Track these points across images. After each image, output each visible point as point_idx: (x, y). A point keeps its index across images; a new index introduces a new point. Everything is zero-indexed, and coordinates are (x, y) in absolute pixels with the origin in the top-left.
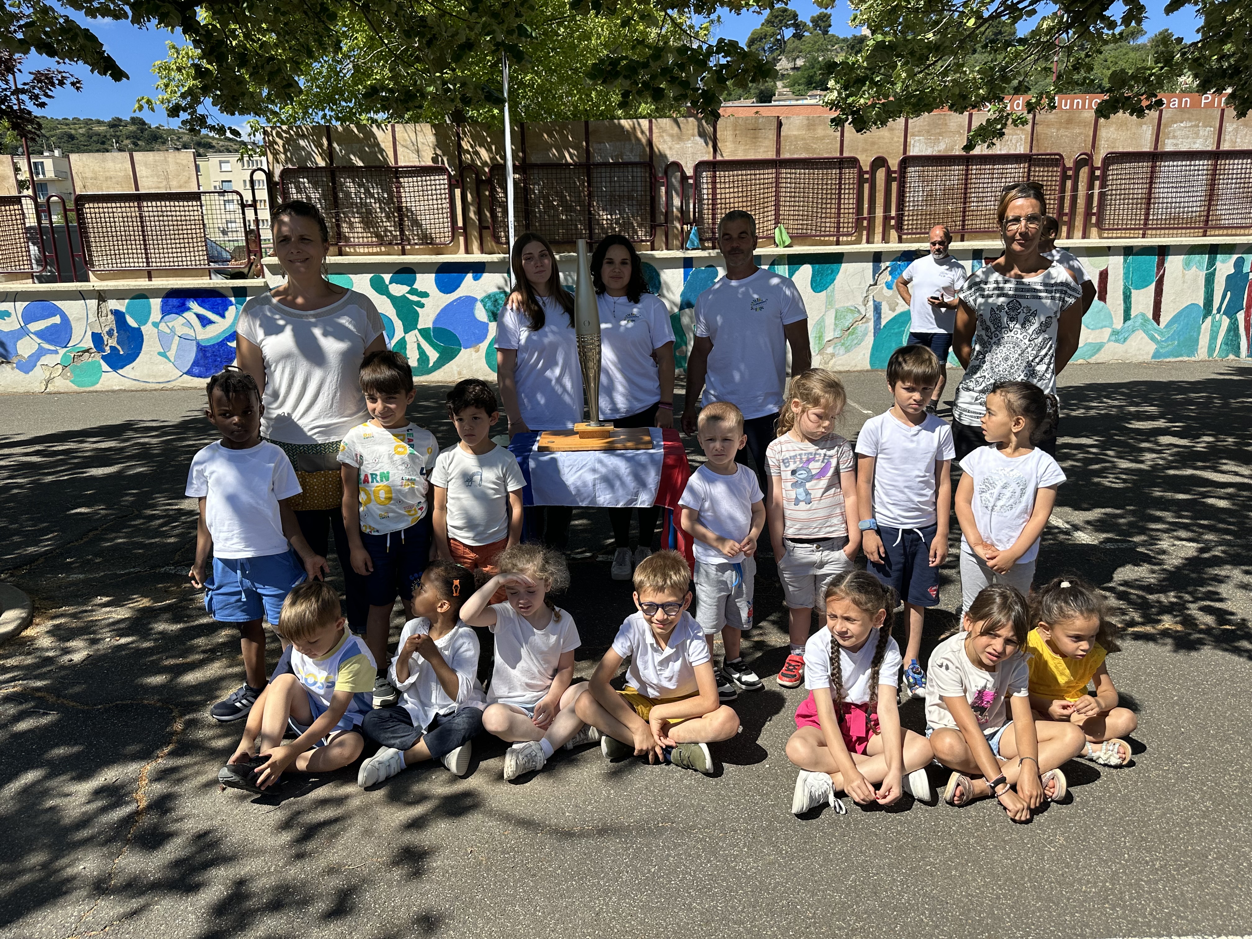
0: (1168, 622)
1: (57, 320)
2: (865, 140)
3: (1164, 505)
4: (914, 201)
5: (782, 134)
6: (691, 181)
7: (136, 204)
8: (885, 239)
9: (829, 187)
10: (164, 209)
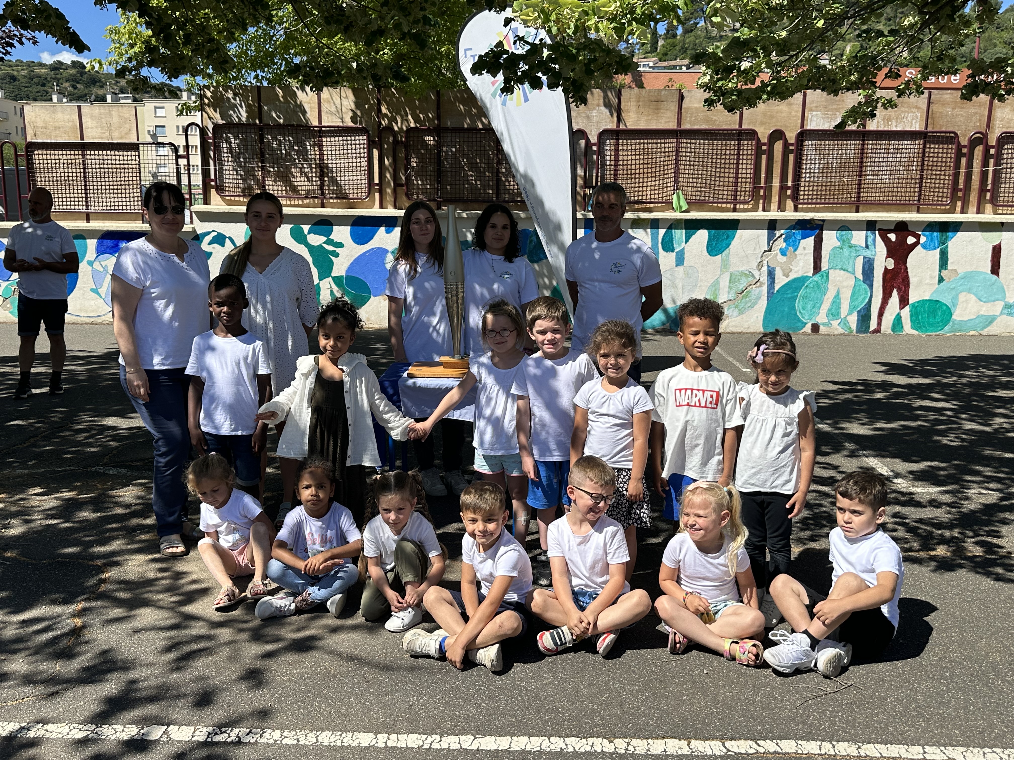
2: (764, 114)
3: (988, 461)
4: (810, 173)
5: (684, 106)
6: (595, 148)
7: (80, 152)
8: (781, 208)
9: (728, 157)
10: (105, 157)
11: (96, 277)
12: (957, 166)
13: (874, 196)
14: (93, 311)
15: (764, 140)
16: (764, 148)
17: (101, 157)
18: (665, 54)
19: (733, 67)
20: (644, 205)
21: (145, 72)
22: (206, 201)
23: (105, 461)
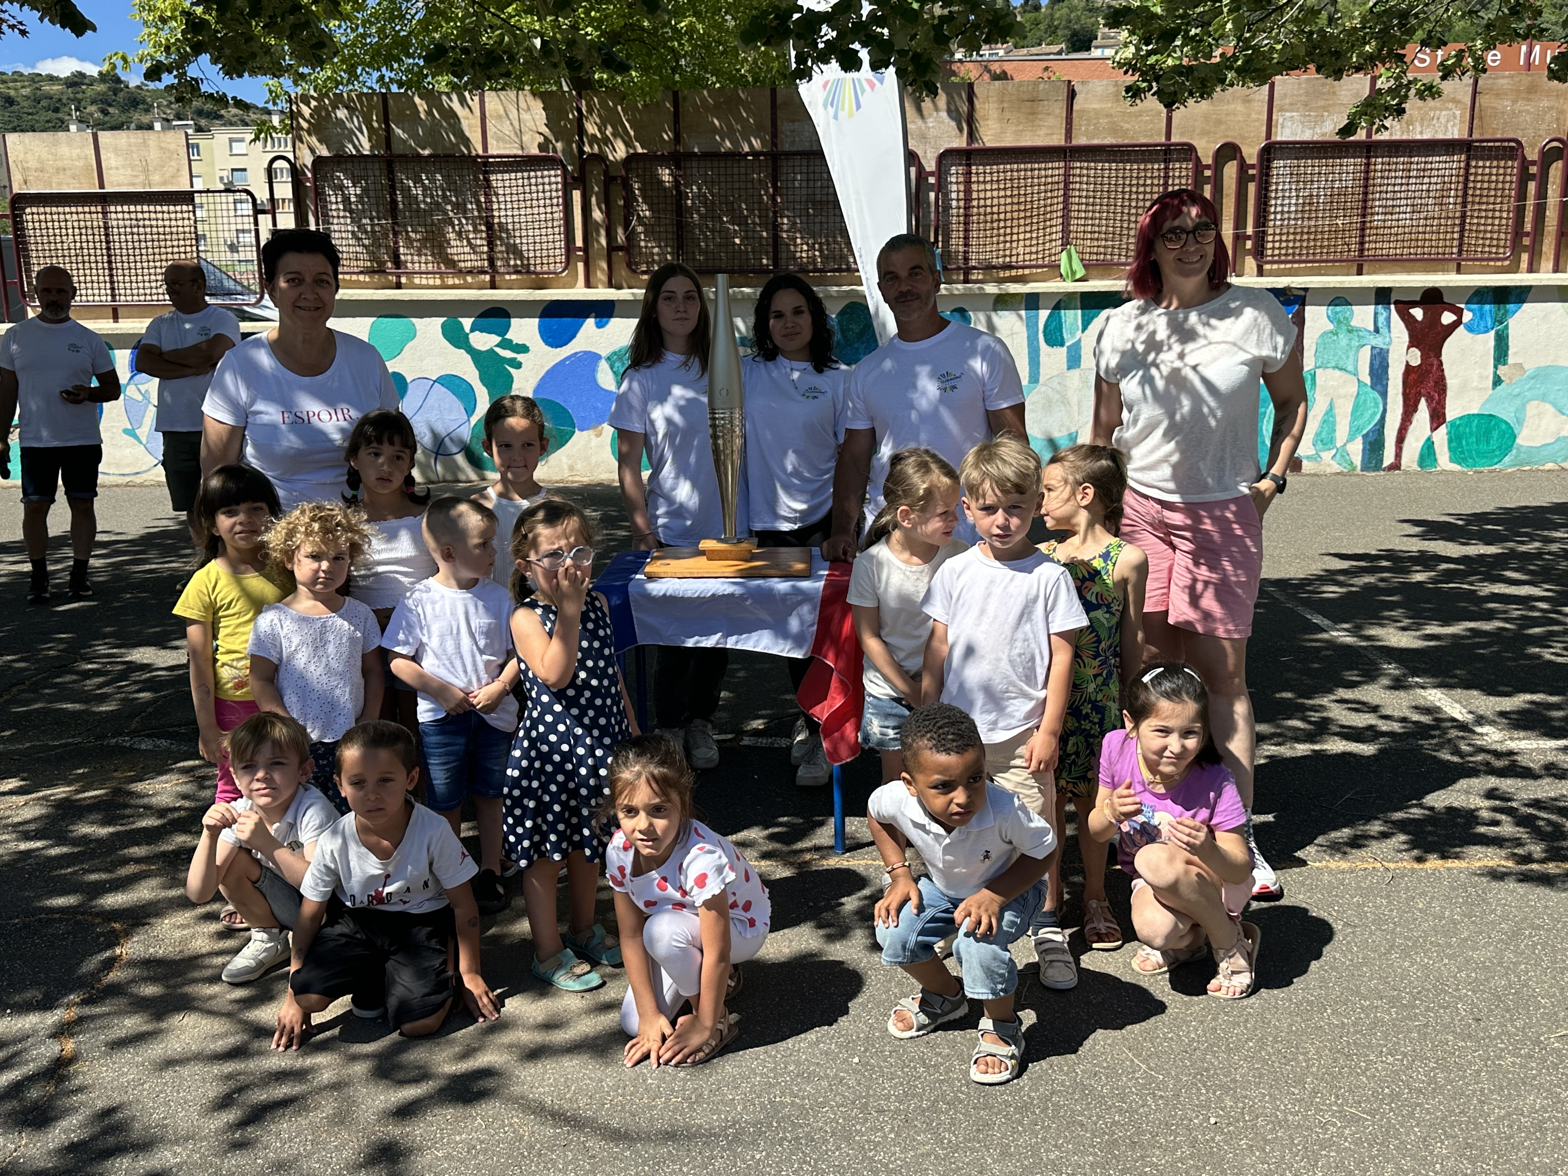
2: (1206, 118)
4: (1282, 212)
5: (1075, 107)
6: (932, 180)
7: (99, 209)
9: (1148, 189)
10: (140, 216)
11: (132, 409)
12: (1522, 195)
13: (1387, 248)
14: (128, 465)
15: (1207, 160)
16: (1208, 173)
17: (133, 216)
20: (1014, 273)
21: (192, 71)
23: (132, 726)
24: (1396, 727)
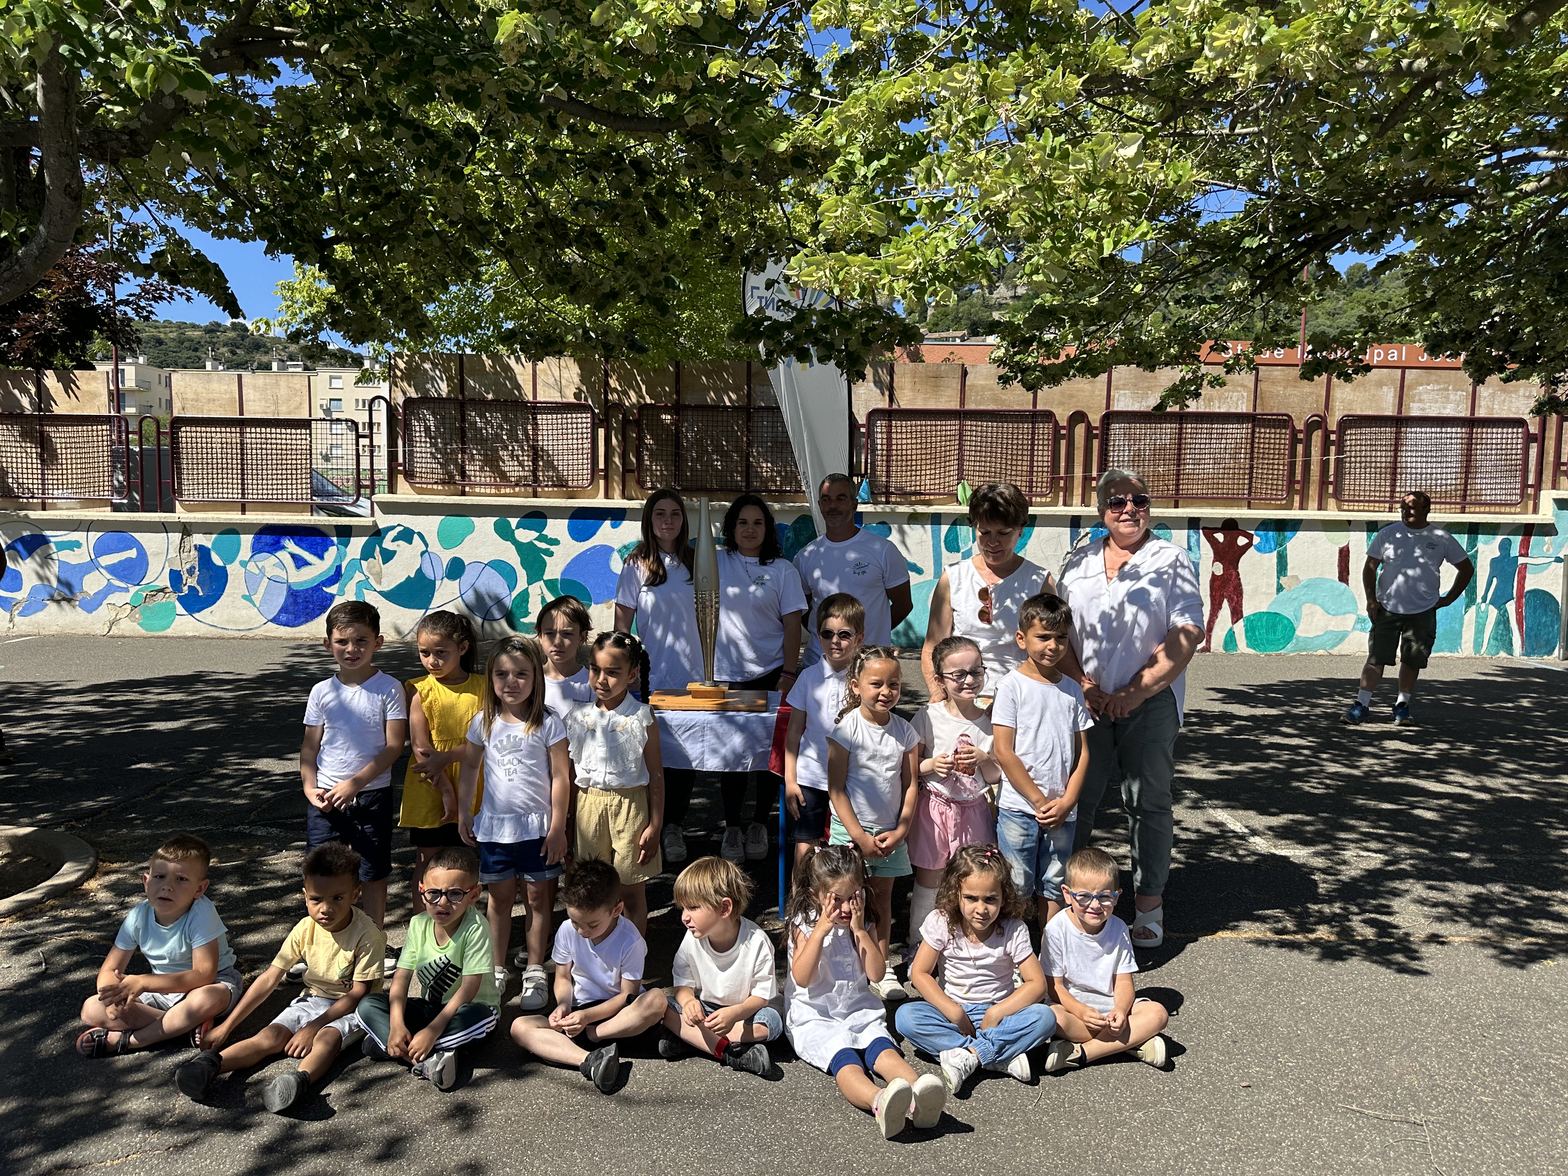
0: (1323, 932)
1: (133, 553)
2: (1062, 393)
3: (1363, 813)
5: (967, 383)
6: (863, 430)
7: (238, 430)
8: (1085, 502)
9: (1020, 442)
10: (269, 436)
11: (251, 581)
12: (1293, 454)
13: (1195, 489)
14: (244, 623)
15: (1063, 423)
16: (1063, 432)
18: (936, 325)
19: (1033, 338)
20: (922, 498)
21: (323, 336)
22: (392, 489)
23: (252, 817)
24: (1193, 836)
